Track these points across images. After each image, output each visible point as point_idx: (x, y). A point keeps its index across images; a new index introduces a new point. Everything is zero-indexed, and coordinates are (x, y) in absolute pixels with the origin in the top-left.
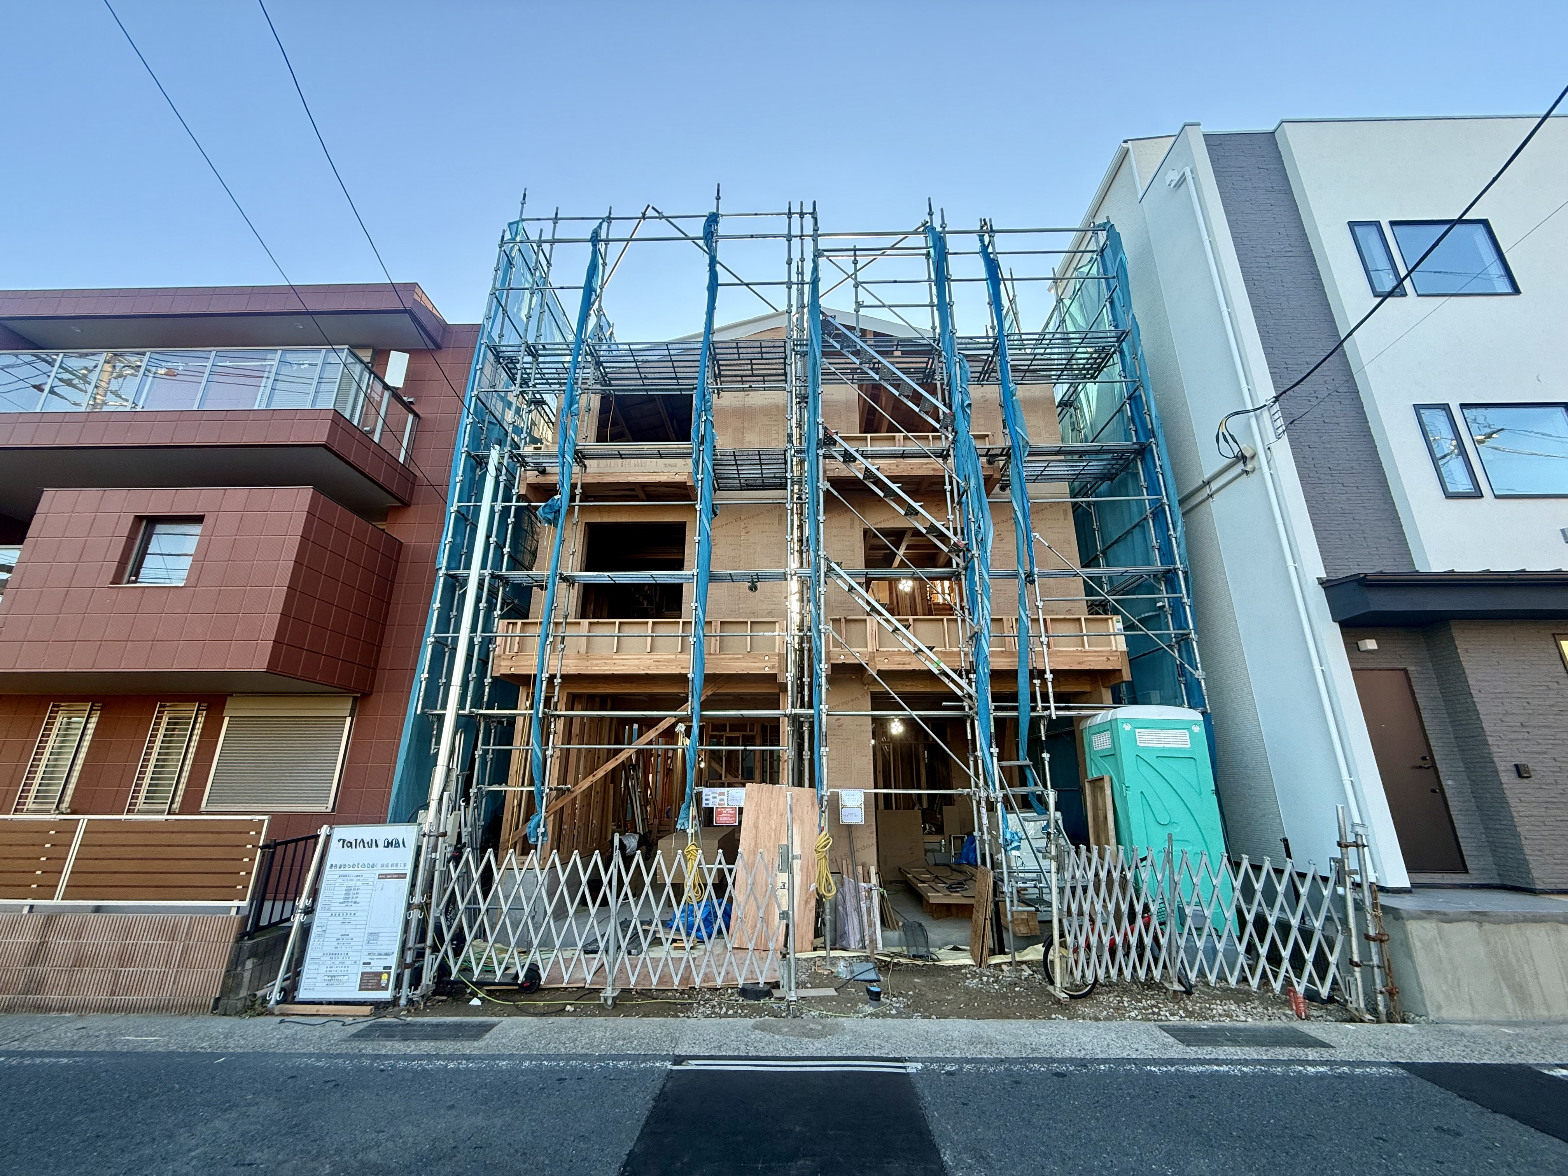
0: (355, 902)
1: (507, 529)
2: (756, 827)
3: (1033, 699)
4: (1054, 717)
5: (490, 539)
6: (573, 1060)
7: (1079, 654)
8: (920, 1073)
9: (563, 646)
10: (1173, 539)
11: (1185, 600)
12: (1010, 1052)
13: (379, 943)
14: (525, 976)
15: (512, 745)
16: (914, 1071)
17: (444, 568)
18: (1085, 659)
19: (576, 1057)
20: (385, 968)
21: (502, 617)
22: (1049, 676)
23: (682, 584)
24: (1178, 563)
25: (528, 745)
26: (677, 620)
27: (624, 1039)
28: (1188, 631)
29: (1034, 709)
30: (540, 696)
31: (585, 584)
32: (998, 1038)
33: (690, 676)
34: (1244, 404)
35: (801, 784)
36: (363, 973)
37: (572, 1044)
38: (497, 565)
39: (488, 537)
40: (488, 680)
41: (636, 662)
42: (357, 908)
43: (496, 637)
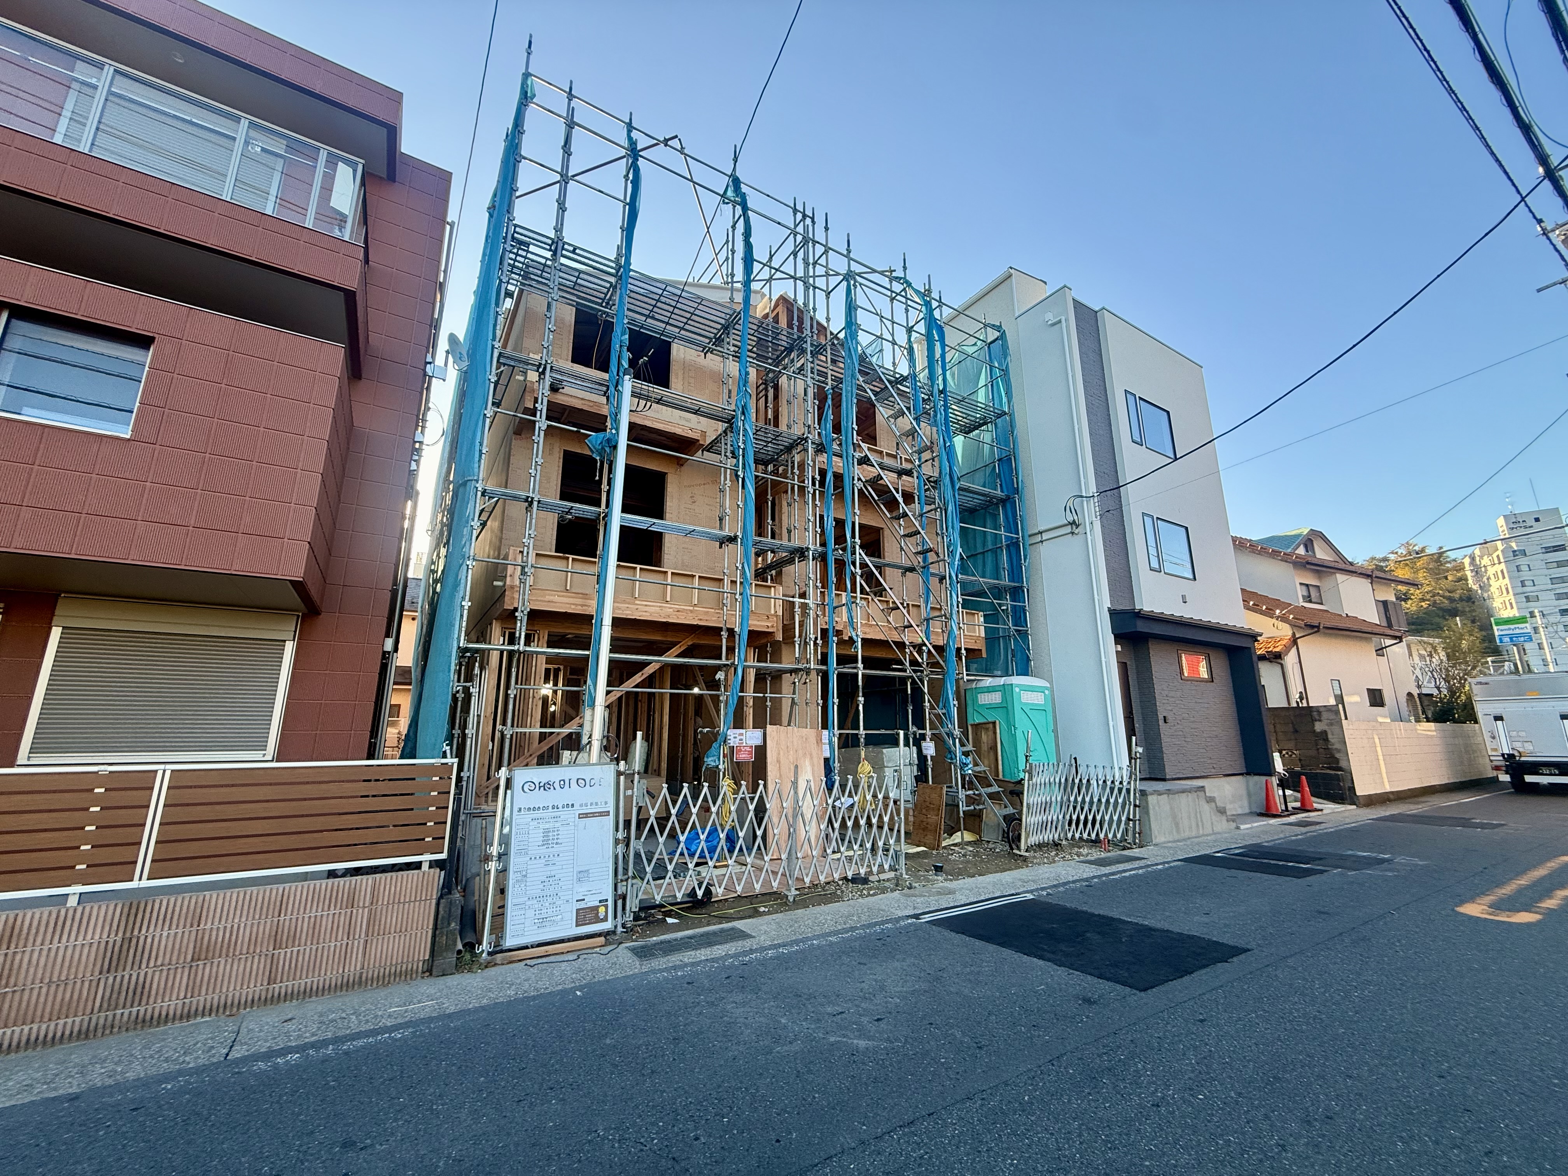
0: (557, 843)
2: (779, 762)
13: (591, 879)
16: (1033, 897)
20: (600, 901)
22: (963, 652)
23: (663, 533)
26: (657, 568)
28: (1026, 629)
31: (564, 514)
34: (1081, 491)
36: (578, 910)
41: (657, 610)
42: (561, 849)
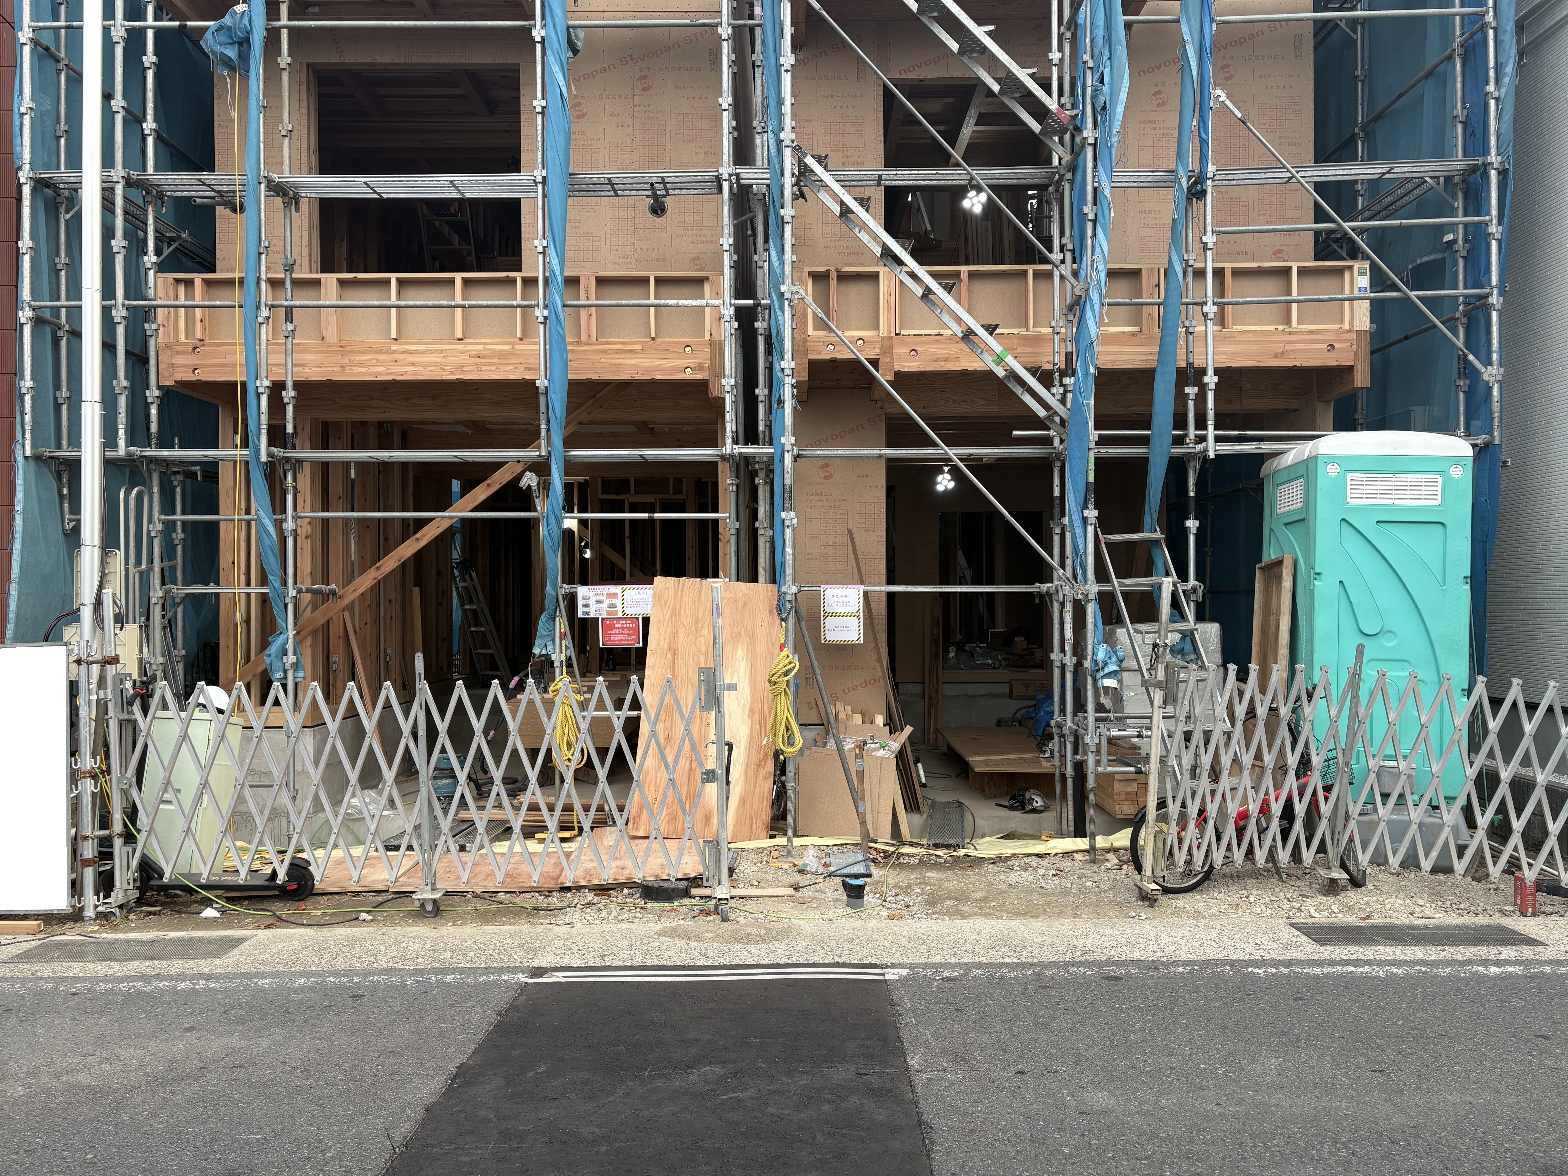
1: (145, 78)
2: (672, 650)
3: (1180, 422)
4: (1212, 455)
5: (113, 102)
6: (375, 974)
7: (1277, 338)
8: (903, 981)
9: (290, 327)
10: (1492, 102)
11: (1493, 229)
12: (1049, 956)
14: (288, 874)
15: (217, 513)
16: (897, 977)
17: (27, 167)
18: (1288, 347)
19: (380, 972)
21: (161, 268)
22: (1211, 379)
23: (520, 199)
24: (1493, 152)
25: (248, 512)
26: (512, 274)
27: (454, 951)
28: (1487, 290)
29: (1179, 441)
30: (259, 424)
31: (321, 199)
32: (1036, 940)
33: (541, 383)
35: (754, 579)
37: (372, 959)
38: (136, 158)
39: (107, 96)
40: (153, 393)
41: (438, 359)
43: (155, 307)
